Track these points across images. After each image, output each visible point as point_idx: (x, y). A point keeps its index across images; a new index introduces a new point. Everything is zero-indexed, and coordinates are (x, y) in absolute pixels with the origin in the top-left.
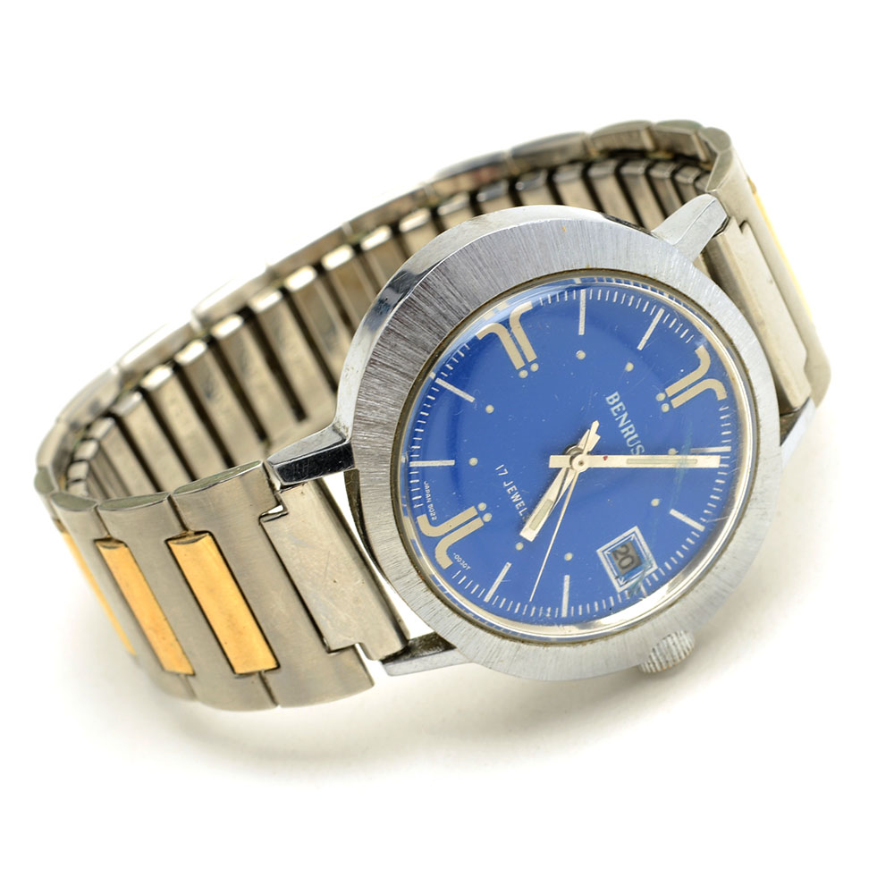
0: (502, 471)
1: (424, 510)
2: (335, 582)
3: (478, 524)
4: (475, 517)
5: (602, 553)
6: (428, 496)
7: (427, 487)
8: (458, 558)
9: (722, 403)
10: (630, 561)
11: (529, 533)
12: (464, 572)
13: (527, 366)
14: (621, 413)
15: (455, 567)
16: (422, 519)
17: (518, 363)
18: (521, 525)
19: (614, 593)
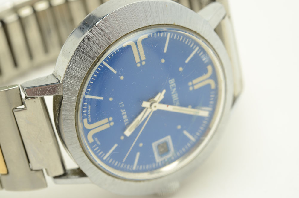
0: (122, 105)
1: (87, 117)
2: (41, 141)
3: (108, 126)
4: (107, 123)
5: (154, 145)
6: (89, 111)
7: (89, 107)
8: (96, 139)
9: (213, 90)
10: (164, 149)
11: (128, 133)
12: (98, 145)
13: (141, 62)
14: (173, 88)
15: (95, 143)
16: (85, 120)
17: (137, 60)
18: (125, 128)
19: (155, 161)
